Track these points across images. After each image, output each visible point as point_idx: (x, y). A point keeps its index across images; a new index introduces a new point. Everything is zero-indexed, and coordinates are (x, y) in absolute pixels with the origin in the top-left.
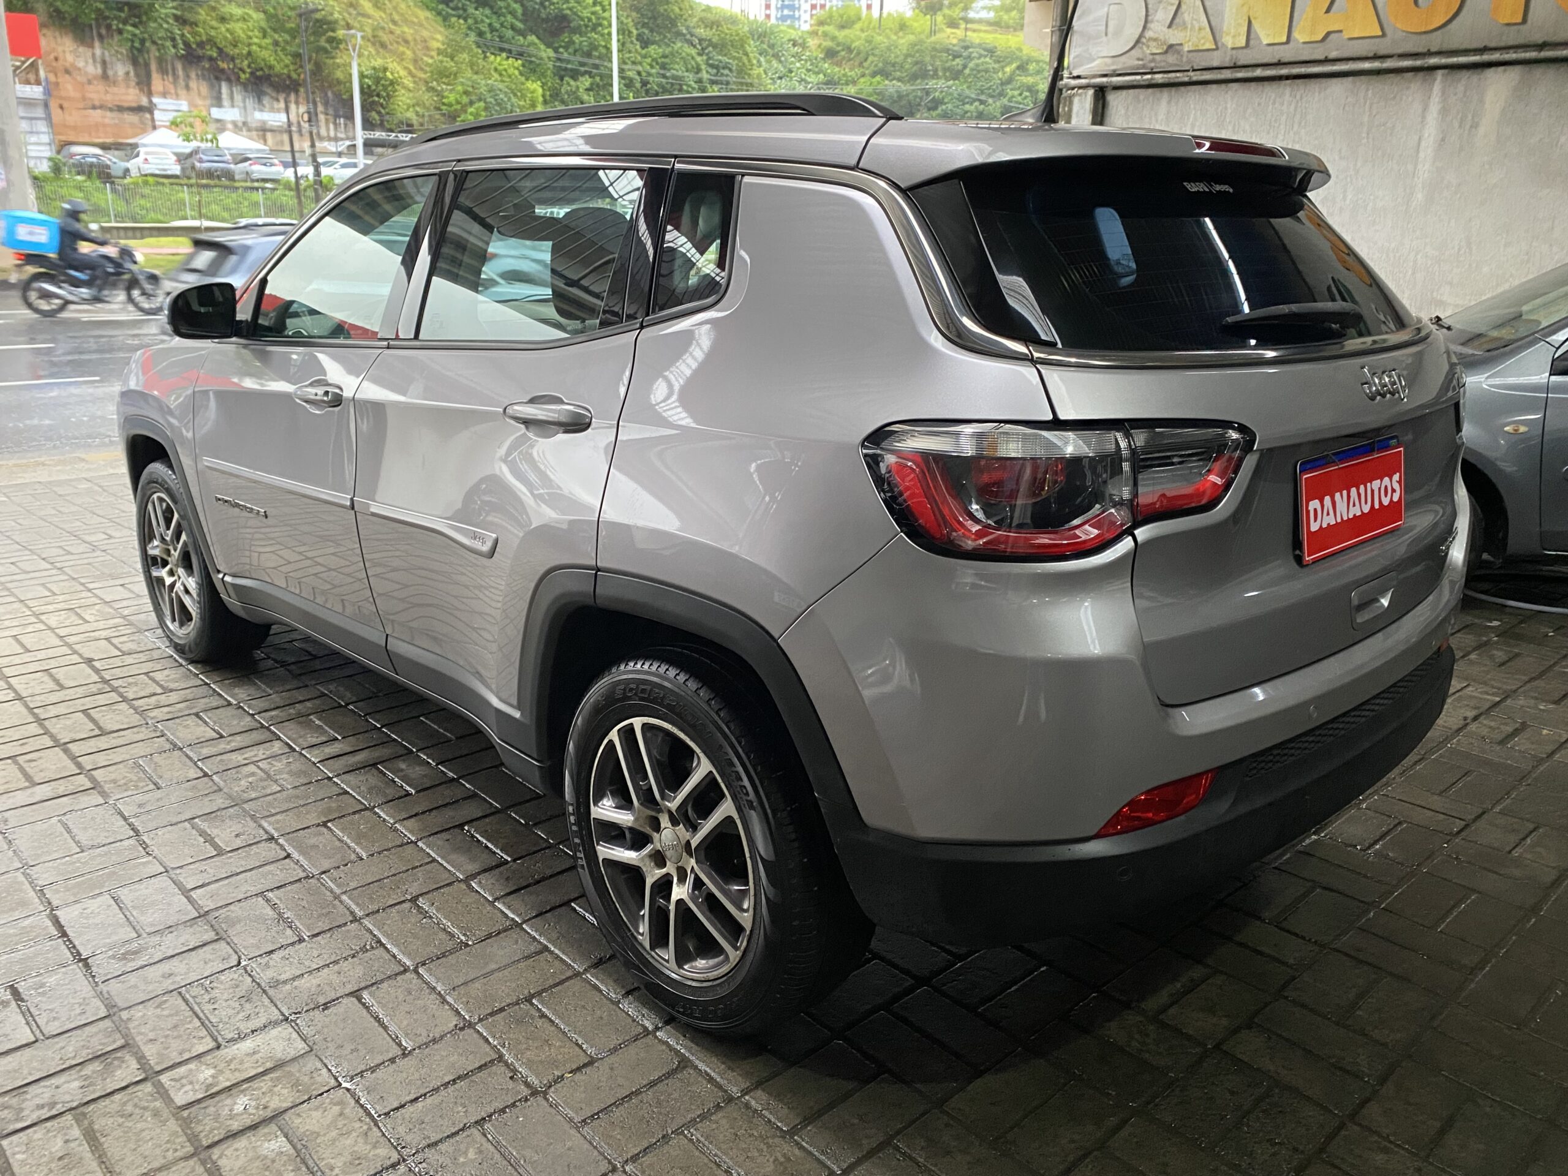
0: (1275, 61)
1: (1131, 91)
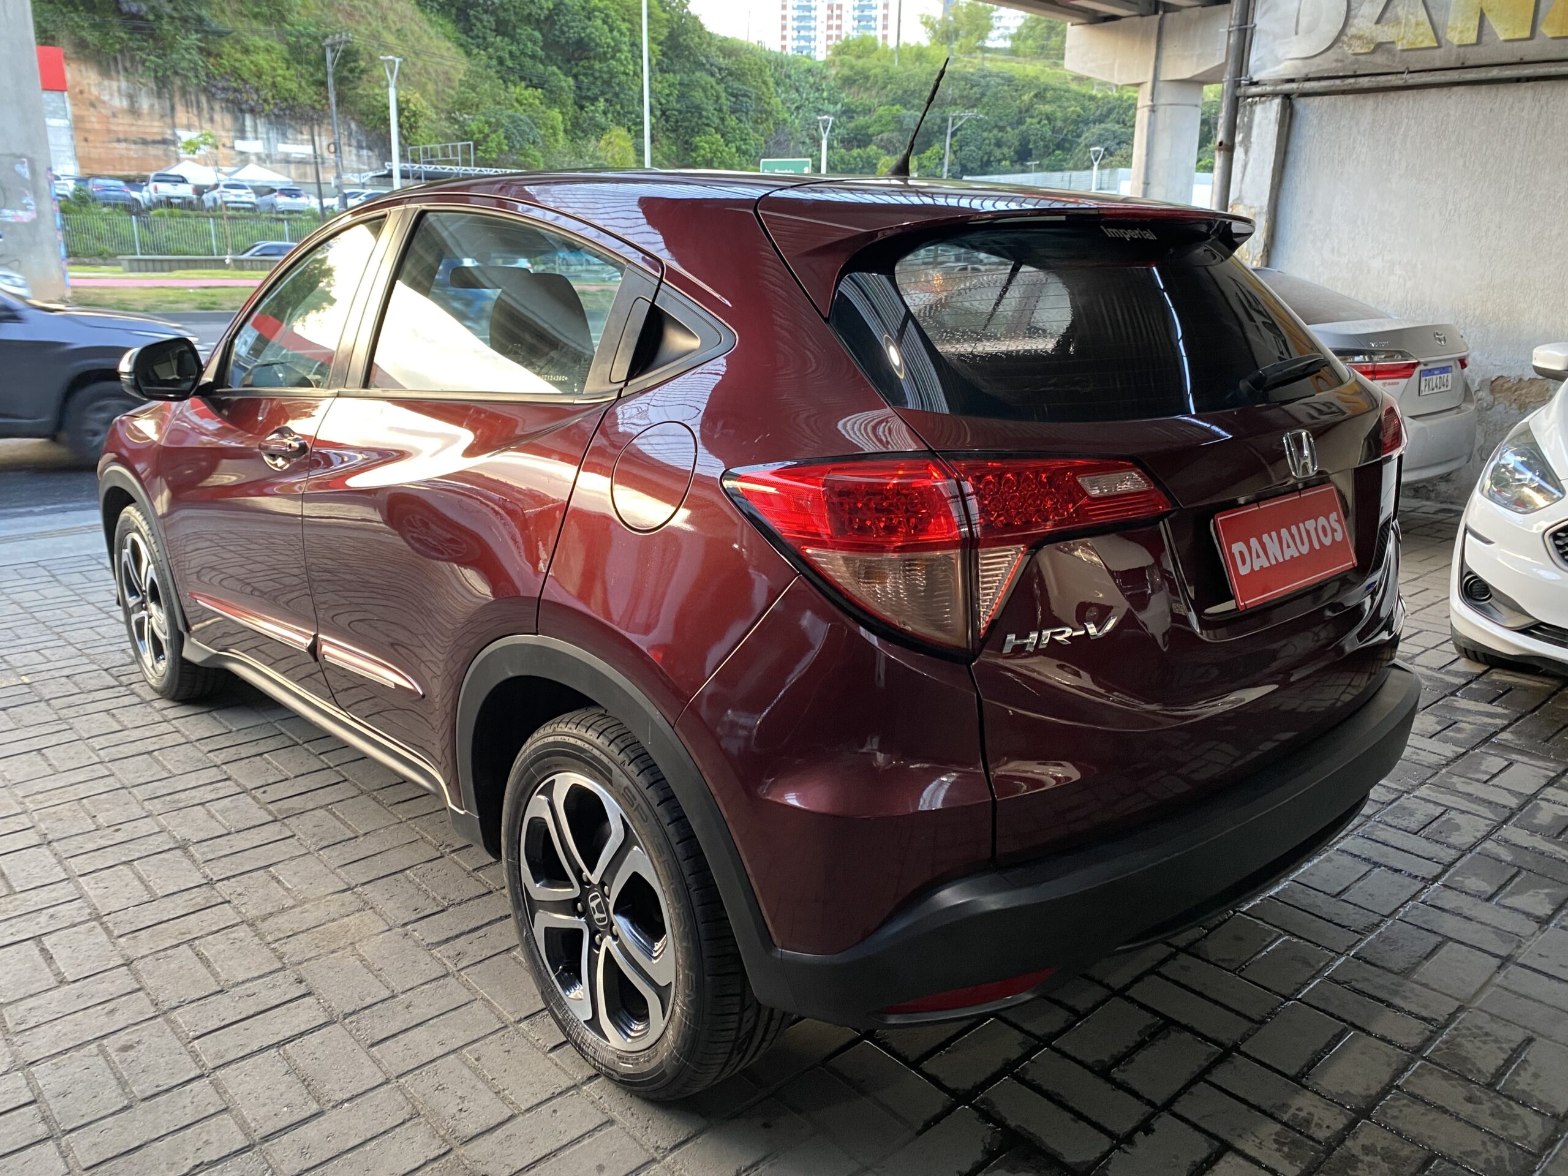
0: (1516, 60)
1: (1326, 98)
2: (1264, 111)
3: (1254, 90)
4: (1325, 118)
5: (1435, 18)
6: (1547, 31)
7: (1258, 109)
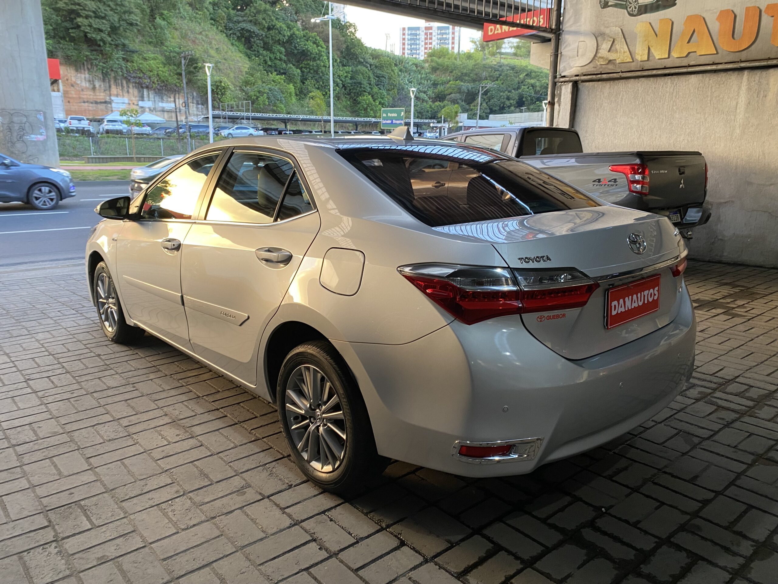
0: (663, 67)
1: (591, 83)
2: (565, 88)
3: (562, 80)
4: (590, 91)
5: (631, 50)
6: (675, 55)
7: (563, 88)
